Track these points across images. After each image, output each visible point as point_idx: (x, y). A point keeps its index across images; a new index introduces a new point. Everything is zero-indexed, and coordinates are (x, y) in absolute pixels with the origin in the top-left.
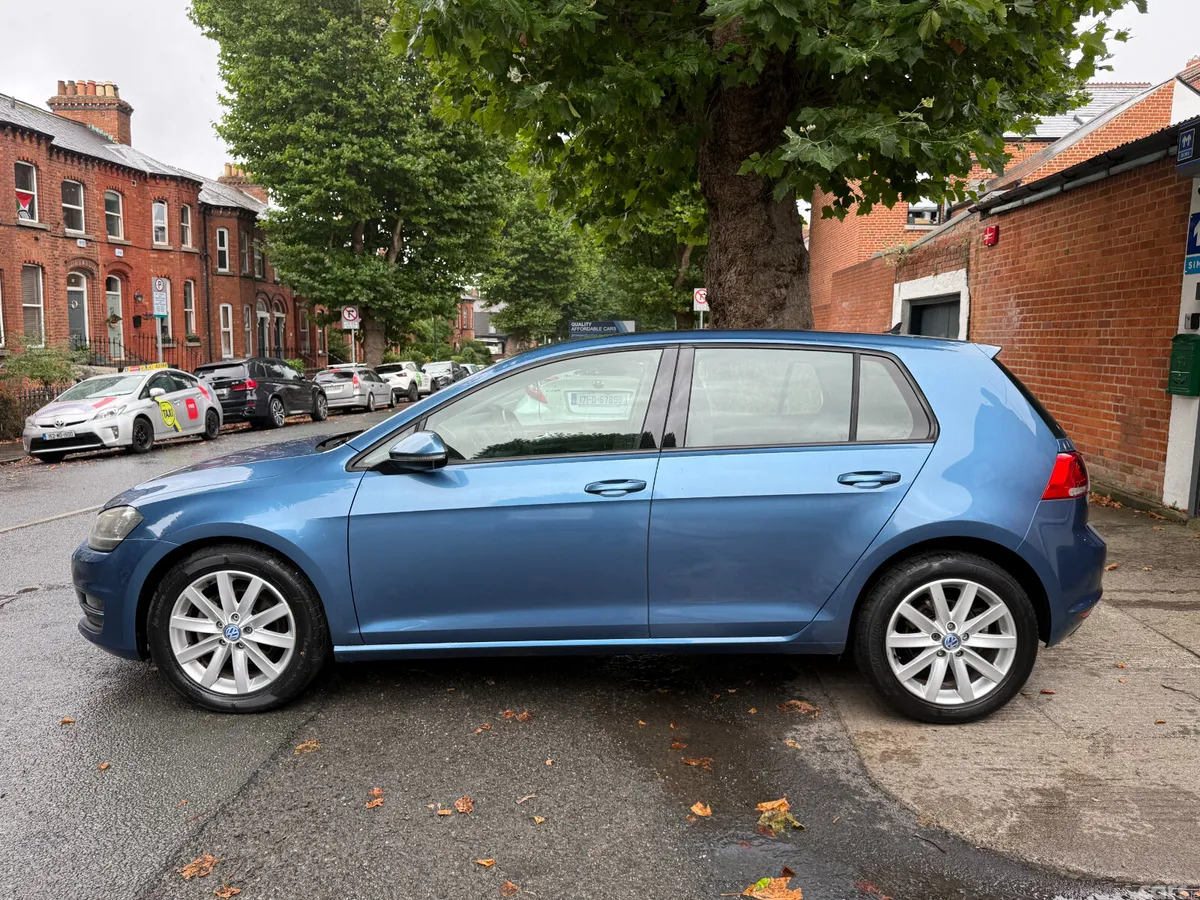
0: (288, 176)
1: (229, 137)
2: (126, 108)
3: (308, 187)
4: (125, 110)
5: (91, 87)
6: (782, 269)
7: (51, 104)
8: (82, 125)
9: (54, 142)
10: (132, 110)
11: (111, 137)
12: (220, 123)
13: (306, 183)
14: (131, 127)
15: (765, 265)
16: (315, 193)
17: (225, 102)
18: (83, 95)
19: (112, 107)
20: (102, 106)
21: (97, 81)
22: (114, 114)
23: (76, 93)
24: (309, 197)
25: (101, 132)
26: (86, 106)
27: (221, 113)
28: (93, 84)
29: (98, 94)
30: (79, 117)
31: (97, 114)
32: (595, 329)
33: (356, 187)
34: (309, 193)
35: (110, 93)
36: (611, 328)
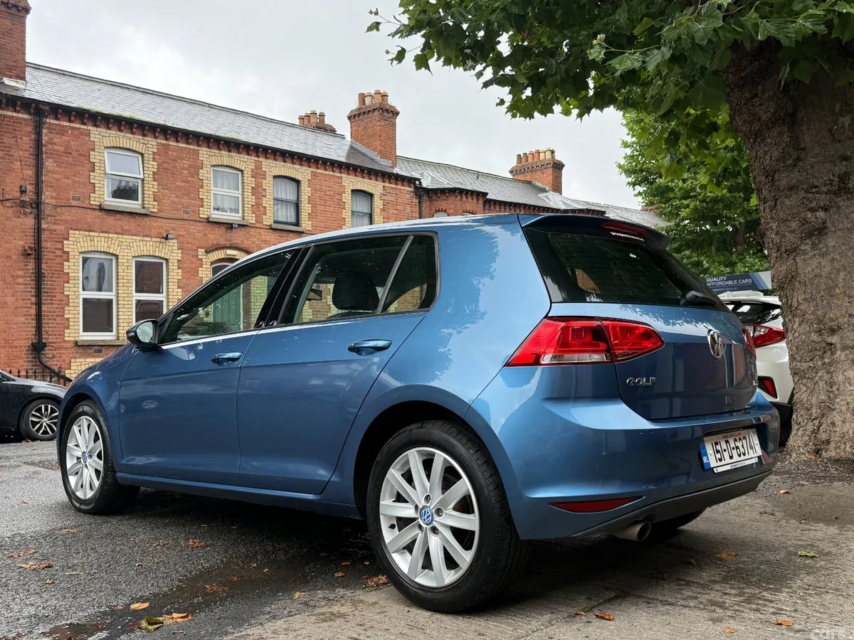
0: (671, 195)
1: (629, 172)
2: (559, 165)
3: (685, 202)
4: (558, 167)
5: (536, 155)
6: (814, 190)
7: (511, 172)
8: (529, 183)
9: (488, 197)
10: (563, 166)
11: (547, 188)
12: (623, 162)
13: (686, 199)
14: (563, 178)
15: (790, 189)
16: (692, 206)
17: (626, 145)
18: (531, 161)
19: (548, 166)
20: (542, 166)
21: (541, 149)
22: (550, 171)
23: (527, 161)
24: (687, 210)
25: (541, 186)
26: (532, 169)
27: (622, 155)
28: (538, 152)
29: (541, 159)
30: (528, 178)
31: (539, 173)
32: (730, 282)
33: (728, 195)
34: (688, 206)
35: (548, 156)
36: (747, 281)
